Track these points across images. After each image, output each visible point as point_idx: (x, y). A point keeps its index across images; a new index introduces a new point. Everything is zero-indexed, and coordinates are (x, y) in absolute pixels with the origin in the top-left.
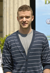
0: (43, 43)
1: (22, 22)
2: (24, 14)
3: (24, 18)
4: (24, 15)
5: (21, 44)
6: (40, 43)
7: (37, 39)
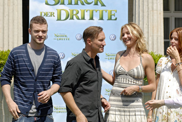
0: (55, 63)
1: (38, 37)
2: (41, 27)
3: (41, 32)
4: (41, 29)
5: (29, 61)
6: (52, 62)
7: (49, 58)
